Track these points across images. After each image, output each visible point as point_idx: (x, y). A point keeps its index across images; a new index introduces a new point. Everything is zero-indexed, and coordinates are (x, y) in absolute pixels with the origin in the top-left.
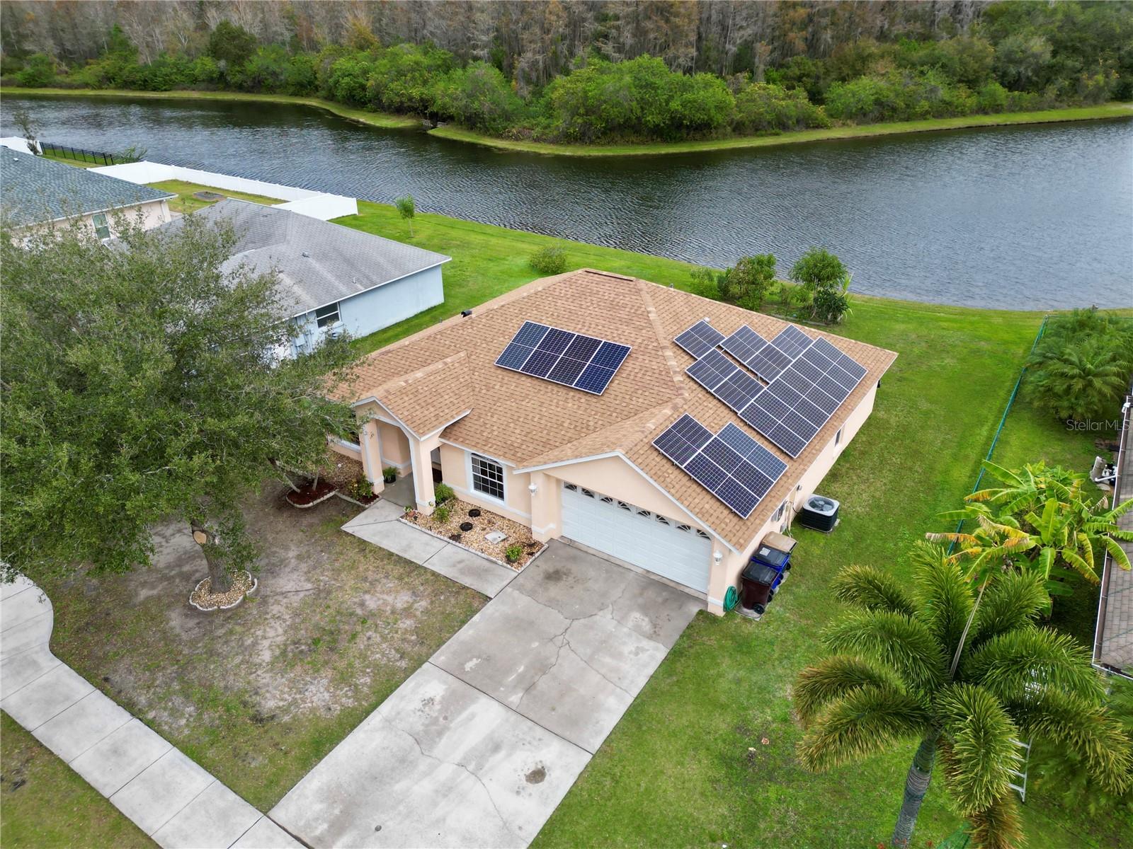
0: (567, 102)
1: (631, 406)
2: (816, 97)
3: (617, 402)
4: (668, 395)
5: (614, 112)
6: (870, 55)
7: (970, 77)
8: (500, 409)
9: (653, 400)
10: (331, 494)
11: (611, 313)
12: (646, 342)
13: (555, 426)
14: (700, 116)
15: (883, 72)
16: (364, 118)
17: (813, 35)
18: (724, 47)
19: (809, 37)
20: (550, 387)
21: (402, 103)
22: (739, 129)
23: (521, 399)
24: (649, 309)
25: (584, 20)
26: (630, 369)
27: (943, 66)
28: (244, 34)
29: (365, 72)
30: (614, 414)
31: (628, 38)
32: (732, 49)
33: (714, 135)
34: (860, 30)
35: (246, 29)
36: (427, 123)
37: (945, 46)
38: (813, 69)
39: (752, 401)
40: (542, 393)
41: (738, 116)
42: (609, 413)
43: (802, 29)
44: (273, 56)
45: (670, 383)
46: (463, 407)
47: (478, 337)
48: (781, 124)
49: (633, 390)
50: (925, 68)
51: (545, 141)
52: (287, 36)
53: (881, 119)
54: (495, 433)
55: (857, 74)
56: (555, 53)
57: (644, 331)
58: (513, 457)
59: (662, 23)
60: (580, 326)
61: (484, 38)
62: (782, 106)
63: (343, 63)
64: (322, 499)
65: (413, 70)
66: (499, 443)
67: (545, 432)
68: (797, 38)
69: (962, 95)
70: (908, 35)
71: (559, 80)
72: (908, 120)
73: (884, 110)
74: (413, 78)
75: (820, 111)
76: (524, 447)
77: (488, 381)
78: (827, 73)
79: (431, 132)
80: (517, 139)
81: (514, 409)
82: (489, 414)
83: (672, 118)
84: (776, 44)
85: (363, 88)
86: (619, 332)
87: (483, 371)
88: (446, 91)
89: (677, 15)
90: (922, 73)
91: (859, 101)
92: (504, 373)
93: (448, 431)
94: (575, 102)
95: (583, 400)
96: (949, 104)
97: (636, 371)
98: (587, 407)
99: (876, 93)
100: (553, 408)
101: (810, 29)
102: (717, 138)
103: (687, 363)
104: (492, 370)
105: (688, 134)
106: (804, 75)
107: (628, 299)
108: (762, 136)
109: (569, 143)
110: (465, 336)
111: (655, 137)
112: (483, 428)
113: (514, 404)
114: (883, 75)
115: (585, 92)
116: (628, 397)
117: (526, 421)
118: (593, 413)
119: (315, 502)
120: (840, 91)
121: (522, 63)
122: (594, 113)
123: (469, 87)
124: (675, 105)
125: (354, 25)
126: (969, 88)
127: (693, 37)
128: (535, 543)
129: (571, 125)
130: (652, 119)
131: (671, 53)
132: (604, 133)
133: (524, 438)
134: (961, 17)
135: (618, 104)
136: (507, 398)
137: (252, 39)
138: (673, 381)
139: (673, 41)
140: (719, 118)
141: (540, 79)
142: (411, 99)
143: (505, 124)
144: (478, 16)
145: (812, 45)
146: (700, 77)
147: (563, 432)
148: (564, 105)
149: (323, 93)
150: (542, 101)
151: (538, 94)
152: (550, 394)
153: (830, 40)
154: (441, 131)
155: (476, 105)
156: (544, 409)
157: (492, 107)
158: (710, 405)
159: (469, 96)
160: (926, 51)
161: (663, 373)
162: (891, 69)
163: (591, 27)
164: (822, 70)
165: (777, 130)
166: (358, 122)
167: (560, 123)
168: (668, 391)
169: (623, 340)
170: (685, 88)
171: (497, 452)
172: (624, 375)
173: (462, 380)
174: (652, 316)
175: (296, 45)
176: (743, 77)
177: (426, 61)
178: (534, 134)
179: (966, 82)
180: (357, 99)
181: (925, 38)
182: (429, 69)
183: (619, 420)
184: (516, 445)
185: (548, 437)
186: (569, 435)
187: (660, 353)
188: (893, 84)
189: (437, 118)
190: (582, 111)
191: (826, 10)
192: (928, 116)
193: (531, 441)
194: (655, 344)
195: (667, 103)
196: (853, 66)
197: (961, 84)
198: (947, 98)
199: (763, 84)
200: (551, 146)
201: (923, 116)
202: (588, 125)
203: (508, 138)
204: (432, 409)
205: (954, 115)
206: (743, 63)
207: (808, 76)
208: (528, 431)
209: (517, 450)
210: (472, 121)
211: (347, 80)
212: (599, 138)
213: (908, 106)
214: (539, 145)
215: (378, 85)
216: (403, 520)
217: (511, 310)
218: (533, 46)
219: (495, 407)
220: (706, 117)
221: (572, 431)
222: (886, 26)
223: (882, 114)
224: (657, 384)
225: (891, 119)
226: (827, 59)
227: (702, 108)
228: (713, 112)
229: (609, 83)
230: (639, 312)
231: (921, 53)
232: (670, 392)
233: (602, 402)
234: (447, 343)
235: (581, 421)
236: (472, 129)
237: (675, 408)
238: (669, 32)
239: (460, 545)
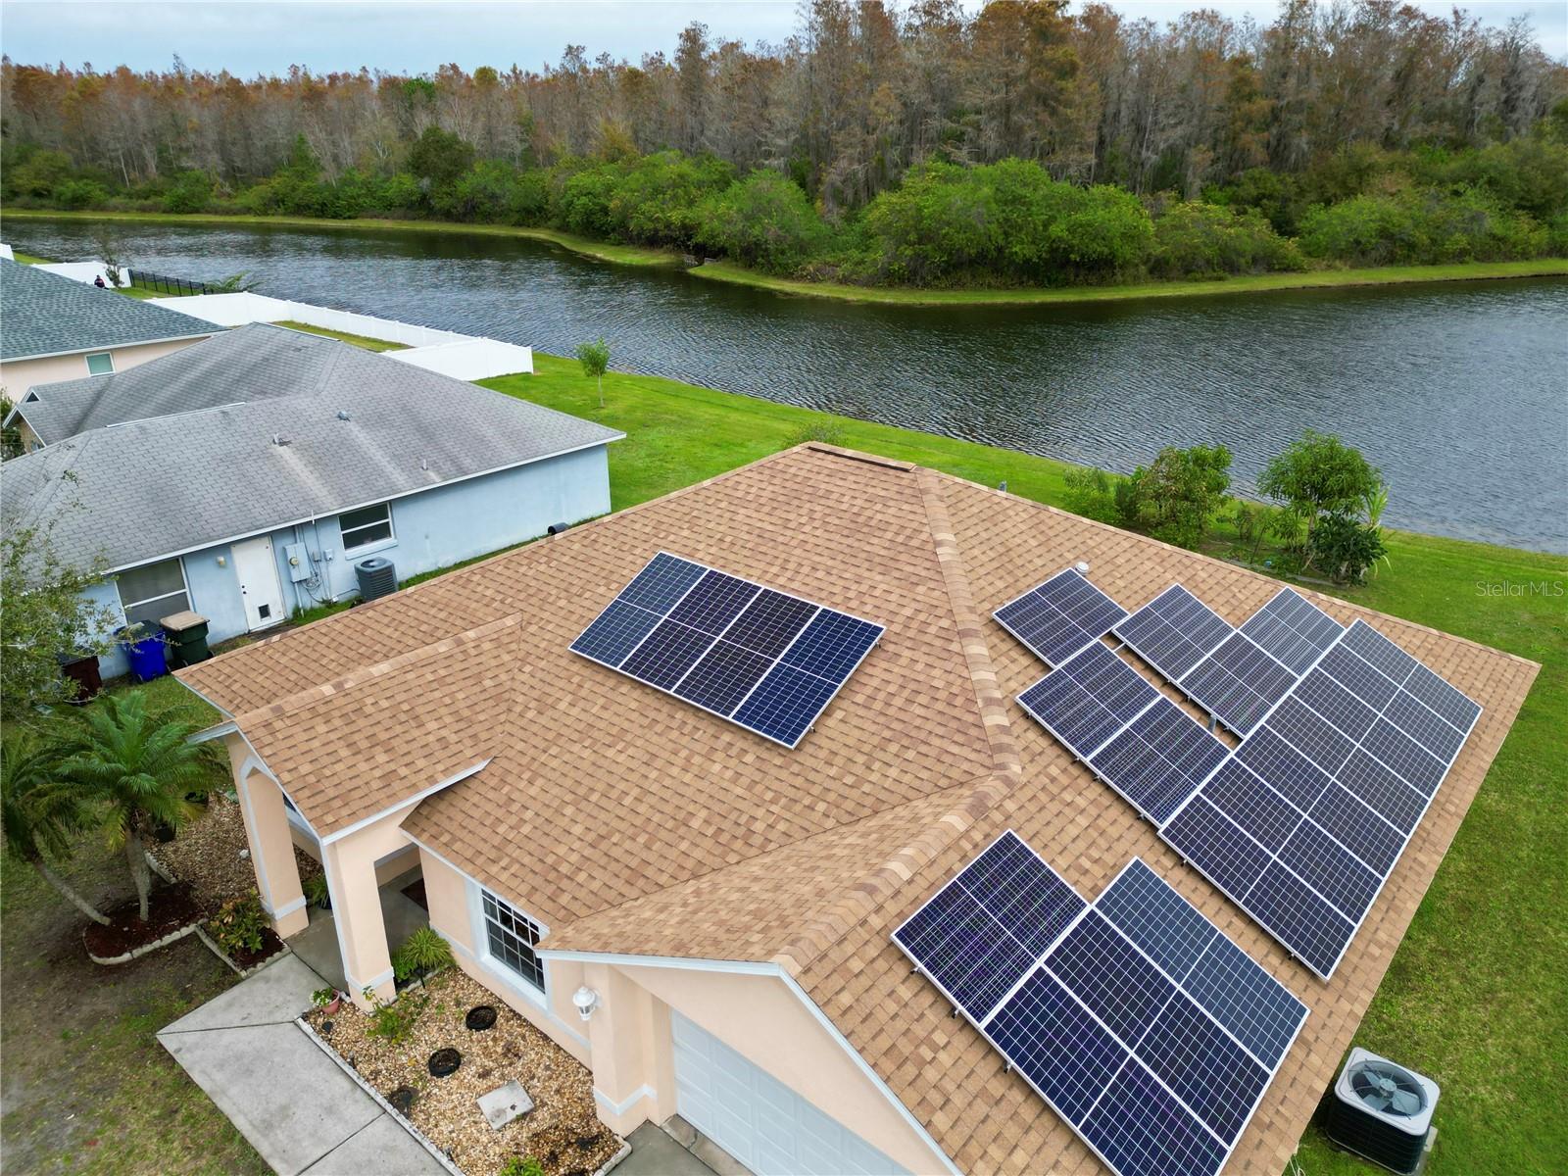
0: (890, 224)
1: (866, 788)
2: (1283, 226)
3: (833, 772)
4: (966, 766)
5: (960, 239)
6: (1371, 167)
7: (1537, 201)
8: (554, 763)
9: (925, 774)
10: (185, 931)
11: (849, 541)
12: (922, 617)
13: (670, 824)
14: (1099, 248)
15: (1394, 190)
16: (602, 253)
17: (1279, 140)
18: (1139, 153)
19: (1274, 143)
20: (679, 715)
21: (656, 231)
22: (1159, 269)
23: (608, 740)
24: (939, 536)
25: (927, 115)
26: (875, 682)
27: (1491, 182)
28: (458, 142)
29: (609, 189)
30: (821, 807)
31: (990, 139)
32: (1152, 158)
33: (1119, 278)
34: (1354, 131)
35: (463, 138)
36: (689, 259)
37: (1493, 153)
38: (1279, 187)
39: (1197, 792)
40: (659, 728)
41: (1158, 250)
42: (807, 801)
43: (1258, 130)
44: (495, 173)
45: (974, 732)
46: (469, 753)
47: (554, 582)
48: (1228, 263)
49: (875, 740)
50: (1461, 187)
51: (855, 282)
52: (519, 148)
53: (1390, 260)
54: (526, 829)
55: (1350, 193)
56: (881, 161)
57: (921, 589)
58: (548, 906)
59: (1044, 116)
60: (775, 570)
61: (781, 142)
62: (1229, 235)
63: (582, 179)
64: (157, 944)
65: (675, 186)
66: (527, 860)
67: (642, 839)
68: (1254, 143)
69: (1523, 227)
70: (1430, 140)
71: (883, 196)
72: (1434, 262)
73: (1394, 246)
74: (675, 197)
75: (1291, 246)
76: (582, 877)
77: (548, 689)
78: (1302, 192)
79: (692, 271)
80: (814, 280)
81: (585, 765)
82: (527, 775)
83: (1053, 251)
84: (1220, 150)
85: (605, 210)
86: (864, 588)
87: (542, 664)
88: (715, 214)
89: (1068, 104)
90: (1456, 193)
91: (1350, 231)
92: (587, 672)
93: (425, 811)
94: (902, 224)
95: (749, 758)
96: (1502, 240)
97: (892, 689)
98: (758, 777)
99: (1382, 219)
100: (675, 771)
101: (1274, 131)
102: (1124, 283)
103: (1024, 677)
104: (563, 662)
105: (1077, 276)
106: (1264, 196)
107: (892, 511)
108: (1196, 280)
109: (891, 286)
110: (526, 580)
111: (1025, 279)
112: (500, 813)
113: (586, 753)
114: (1392, 195)
115: (919, 210)
116: (861, 759)
117: (604, 802)
118: (769, 795)
119: (137, 952)
120: (1322, 216)
121: (832, 176)
122: (930, 240)
123: (748, 207)
124: (1058, 230)
125: (606, 130)
126: (1535, 218)
127: (1092, 138)
128: (600, 1135)
129: (896, 257)
130: (1021, 249)
131: (1058, 159)
132: (946, 272)
133: (588, 852)
134: (1515, 116)
135: (969, 227)
136: (575, 736)
137: (468, 151)
138: (980, 727)
139: (1061, 144)
140: (1127, 251)
141: (854, 198)
142: (668, 225)
143: (798, 259)
144: (773, 112)
145: (1277, 155)
146: (1097, 190)
147: (684, 846)
148: (886, 229)
149: (555, 222)
150: (857, 227)
151: (851, 219)
152: (674, 735)
153: (1305, 147)
154: (708, 270)
155: (757, 231)
156: (654, 774)
157: (780, 232)
158: (1081, 802)
159: (747, 218)
160: (1463, 162)
161: (959, 701)
162: (1405, 185)
163: (935, 124)
164: (1294, 189)
165: (1221, 273)
166: (594, 258)
167: (879, 256)
168: (966, 752)
169: (868, 608)
170: (1075, 205)
171: (514, 883)
172: (860, 699)
173: (488, 683)
174: (945, 554)
175: (529, 158)
176: (1166, 196)
177: (696, 175)
178: (840, 272)
179: (1532, 208)
180: (596, 227)
181: (1456, 145)
182: (699, 185)
183: (830, 823)
184: (564, 869)
185: (645, 855)
186: (698, 854)
187: (955, 647)
188: (1410, 208)
189: (703, 252)
190: (912, 237)
191: (1301, 102)
192: (1467, 258)
193: (603, 861)
194: (945, 623)
195: (1046, 225)
196: (1344, 182)
197: (1520, 212)
198: (1499, 231)
199: (1197, 203)
200: (865, 290)
201: (1460, 257)
202: (921, 258)
203: (801, 278)
204: (381, 758)
205: (1509, 257)
206: (1167, 178)
207: (1270, 197)
208: (603, 831)
209: (565, 884)
210: (751, 255)
211: (584, 200)
212: (938, 278)
213: (1434, 241)
214: (846, 289)
215: (625, 207)
216: (306, 1027)
217: (637, 526)
218: (850, 151)
219: (543, 758)
220: (1106, 251)
221: (708, 843)
222: (1396, 127)
223: (1391, 253)
224: (941, 731)
225: (1407, 261)
226: (1301, 175)
227: (1098, 234)
228: (1117, 242)
229: (957, 195)
230: (915, 543)
231: (1453, 165)
232: (973, 756)
233: (795, 768)
234: (489, 593)
235: (733, 816)
236: (750, 266)
237: (979, 809)
238: (1056, 130)
239: (407, 1124)
